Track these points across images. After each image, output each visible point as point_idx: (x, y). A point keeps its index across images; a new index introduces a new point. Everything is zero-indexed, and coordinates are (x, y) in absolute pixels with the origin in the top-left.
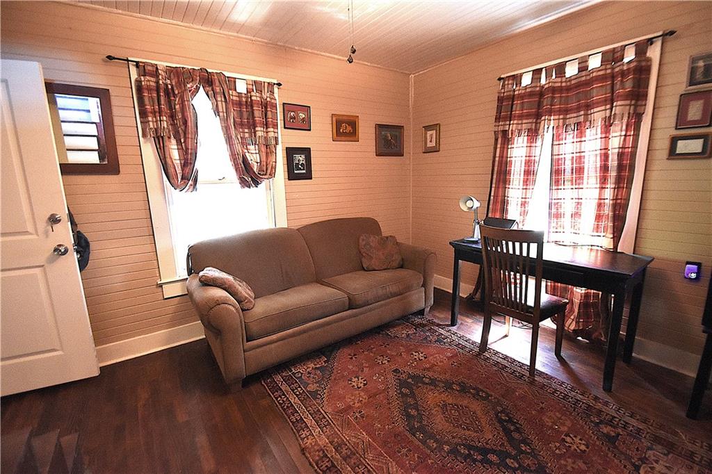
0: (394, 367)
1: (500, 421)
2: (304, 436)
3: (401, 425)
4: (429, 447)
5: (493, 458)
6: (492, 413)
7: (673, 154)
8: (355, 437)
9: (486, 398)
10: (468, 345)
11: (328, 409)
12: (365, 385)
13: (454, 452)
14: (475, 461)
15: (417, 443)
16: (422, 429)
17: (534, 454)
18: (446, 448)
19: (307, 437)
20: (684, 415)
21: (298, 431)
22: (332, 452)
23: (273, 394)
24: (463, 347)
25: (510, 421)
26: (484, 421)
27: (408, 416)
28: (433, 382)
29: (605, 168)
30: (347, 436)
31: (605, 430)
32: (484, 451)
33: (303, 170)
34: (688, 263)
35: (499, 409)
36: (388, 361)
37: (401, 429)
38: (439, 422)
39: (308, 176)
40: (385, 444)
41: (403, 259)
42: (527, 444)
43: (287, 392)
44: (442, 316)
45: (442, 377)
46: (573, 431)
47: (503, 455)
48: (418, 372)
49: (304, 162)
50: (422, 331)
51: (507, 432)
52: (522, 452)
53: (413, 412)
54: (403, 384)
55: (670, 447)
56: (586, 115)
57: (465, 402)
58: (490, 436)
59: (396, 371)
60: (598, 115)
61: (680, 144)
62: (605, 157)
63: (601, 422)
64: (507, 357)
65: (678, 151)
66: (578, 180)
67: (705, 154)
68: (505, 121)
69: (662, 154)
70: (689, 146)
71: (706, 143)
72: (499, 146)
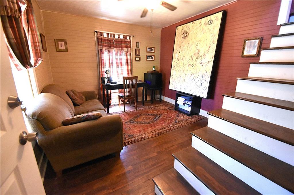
0: (124, 123)
1: (148, 115)
3: (147, 124)
6: (146, 115)
8: (149, 130)
9: (142, 115)
11: (138, 134)
13: (155, 120)
14: (157, 119)
15: (152, 123)
16: (149, 122)
17: (157, 114)
27: (144, 123)
28: (134, 119)
29: (127, 62)
40: (152, 127)
42: (154, 114)
46: (153, 111)
47: (156, 117)
54: (132, 123)
56: (121, 49)
58: (152, 117)
59: (126, 123)
60: (124, 50)
62: (127, 60)
65: (136, 60)
66: (122, 65)
67: (139, 61)
68: (101, 46)
69: (134, 60)
70: (138, 59)
71: (140, 59)
72: (100, 54)
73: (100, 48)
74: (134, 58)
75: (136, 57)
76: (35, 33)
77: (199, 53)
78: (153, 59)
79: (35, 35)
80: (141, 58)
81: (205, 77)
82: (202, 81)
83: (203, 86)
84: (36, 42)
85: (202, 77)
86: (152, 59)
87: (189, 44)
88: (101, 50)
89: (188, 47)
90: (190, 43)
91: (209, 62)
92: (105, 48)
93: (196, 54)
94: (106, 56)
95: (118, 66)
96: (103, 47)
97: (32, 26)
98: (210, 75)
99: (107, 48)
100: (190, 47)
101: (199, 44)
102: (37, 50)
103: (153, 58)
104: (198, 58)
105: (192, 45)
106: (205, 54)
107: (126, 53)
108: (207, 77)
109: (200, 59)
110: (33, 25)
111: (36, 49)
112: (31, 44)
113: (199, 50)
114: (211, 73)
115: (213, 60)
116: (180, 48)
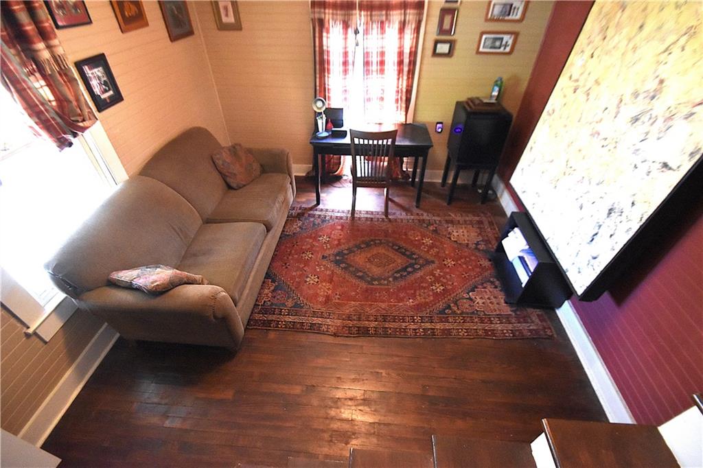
0: (320, 256)
1: (396, 250)
2: (325, 330)
3: (364, 285)
4: (384, 285)
5: (410, 269)
6: (390, 249)
7: (435, 54)
8: (350, 308)
9: (381, 243)
10: (342, 215)
11: (318, 307)
12: (318, 278)
13: (395, 279)
14: (405, 276)
15: (378, 287)
16: (373, 279)
17: (420, 257)
18: (391, 279)
19: (328, 328)
20: (446, 204)
21: (319, 330)
22: (350, 323)
23: (270, 327)
24: (341, 218)
25: (400, 248)
26: (391, 255)
27: (360, 277)
28: (350, 251)
29: (401, 63)
30: (347, 310)
31: (431, 228)
32: (405, 269)
33: (109, 90)
34: (438, 123)
35: (391, 244)
36: (312, 254)
37: (365, 287)
38: (376, 271)
39: (117, 98)
40: (366, 299)
41: (261, 165)
42: (414, 254)
43: (278, 318)
44: (304, 200)
45: (351, 244)
46: (424, 236)
47: (411, 265)
48: (336, 251)
49: (105, 79)
50: (306, 219)
51: (404, 254)
52: (416, 259)
53: (360, 274)
54: (337, 263)
55: (452, 222)
56: (387, 15)
57: (375, 252)
58: (400, 261)
59: (324, 257)
60: (396, 16)
61: (439, 46)
62: (401, 54)
63: (428, 226)
64: (367, 212)
65: (438, 51)
66: (382, 71)
67: (450, 54)
68: (320, 8)
69: (429, 52)
70: (442, 48)
71: (450, 47)
72: (317, 35)
73: (317, 16)
74: (430, 45)
75: (437, 42)
76: (23, 84)
77: (653, 97)
78: (508, 49)
79: (25, 89)
80: (458, 46)
81: (619, 219)
82: (600, 226)
83: (594, 249)
84: (37, 105)
85: (611, 211)
86: (502, 50)
87: (641, 27)
88: (321, 23)
89: (631, 46)
90: (647, 29)
91: (665, 165)
92: (333, 14)
93: (641, 97)
94: (334, 39)
95: (367, 72)
96: (327, 11)
97: (10, 70)
98: (635, 226)
99: (339, 12)
100: (635, 49)
101: (676, 50)
102: (48, 120)
103: (506, 46)
104: (637, 120)
105: (648, 39)
106: (670, 118)
107: (402, 30)
108: (625, 226)
109: (646, 127)
110: (12, 68)
111: (43, 119)
112: (27, 112)
113: (662, 82)
114: (644, 220)
115: (687, 165)
116: (600, 37)
